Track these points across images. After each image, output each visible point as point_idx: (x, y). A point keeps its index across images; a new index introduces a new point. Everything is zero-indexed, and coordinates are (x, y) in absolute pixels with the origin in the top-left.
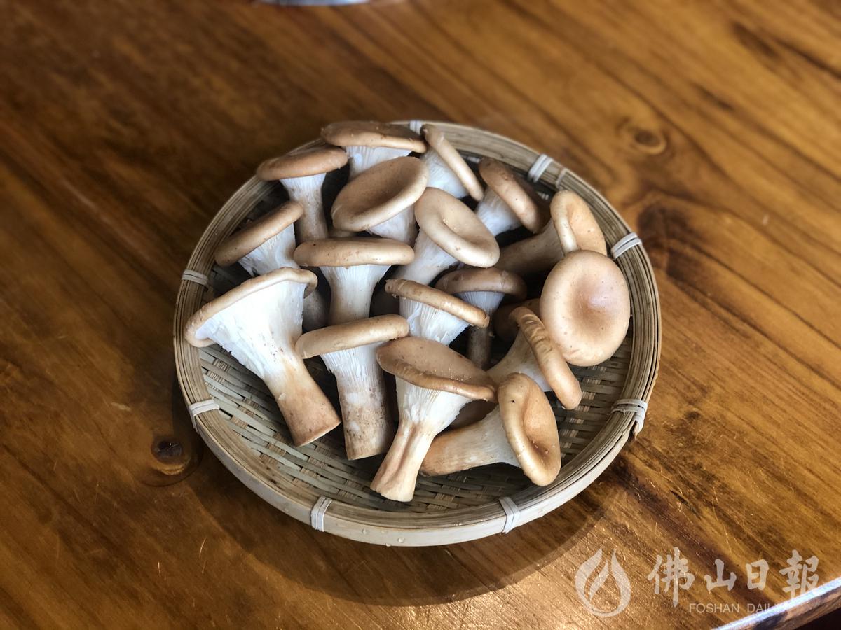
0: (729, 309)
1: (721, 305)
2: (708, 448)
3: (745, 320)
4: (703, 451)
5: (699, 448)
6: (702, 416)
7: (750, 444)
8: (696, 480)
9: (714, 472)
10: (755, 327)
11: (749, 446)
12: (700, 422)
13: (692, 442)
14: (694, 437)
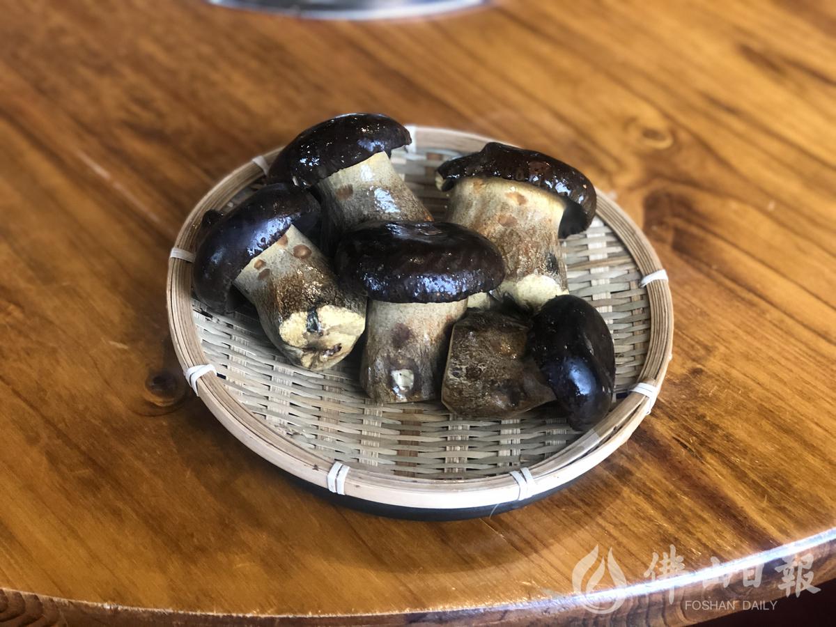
0: (735, 280)
1: (726, 276)
2: (712, 401)
3: (751, 290)
4: (706, 403)
5: (702, 399)
6: (706, 373)
7: (756, 399)
8: (698, 428)
9: (717, 422)
10: (761, 297)
11: (755, 400)
12: (703, 378)
13: (695, 395)
14: (698, 391)
